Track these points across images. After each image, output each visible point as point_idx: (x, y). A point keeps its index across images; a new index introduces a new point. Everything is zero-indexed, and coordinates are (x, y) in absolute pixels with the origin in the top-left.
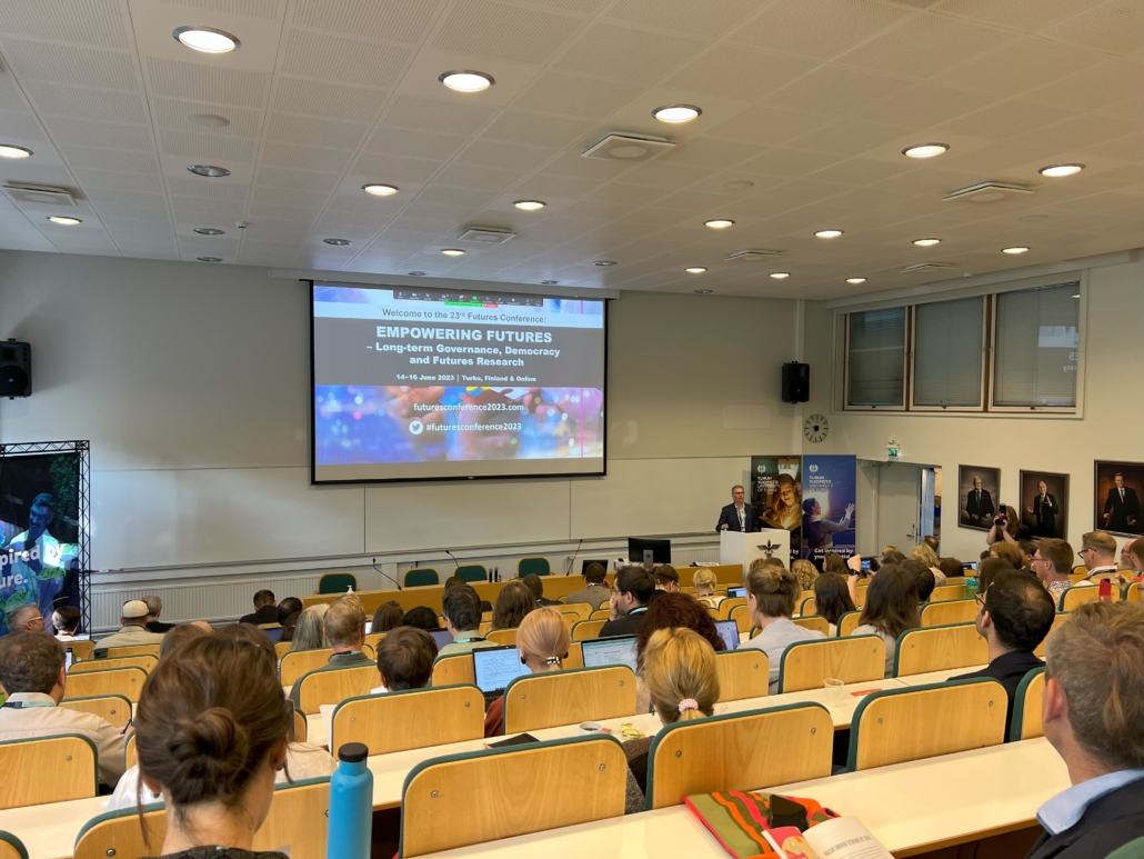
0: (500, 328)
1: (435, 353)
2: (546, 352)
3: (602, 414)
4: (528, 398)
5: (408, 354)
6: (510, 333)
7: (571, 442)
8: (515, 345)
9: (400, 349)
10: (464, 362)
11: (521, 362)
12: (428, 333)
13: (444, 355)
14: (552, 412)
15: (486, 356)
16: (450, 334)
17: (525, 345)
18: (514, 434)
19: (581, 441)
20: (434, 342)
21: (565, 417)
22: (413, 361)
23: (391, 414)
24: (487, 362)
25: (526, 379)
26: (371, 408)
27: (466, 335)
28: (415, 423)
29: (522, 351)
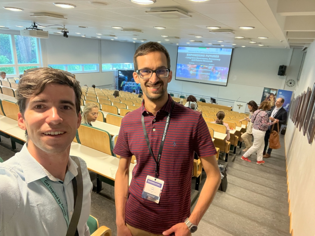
0: (209, 54)
1: (196, 59)
2: (217, 60)
3: (228, 73)
4: (212, 69)
5: (191, 59)
6: (210, 55)
7: (220, 78)
8: (211, 58)
9: (190, 58)
10: (201, 61)
11: (212, 61)
12: (195, 55)
13: (197, 59)
14: (217, 72)
15: (205, 60)
16: (199, 55)
17: (213, 58)
18: (208, 75)
19: (222, 78)
20: (196, 57)
21: (219, 73)
22: (192, 60)
23: (188, 69)
24: (205, 61)
25: (213, 65)
26: (185, 68)
27: (202, 56)
28: (191, 71)
29: (212, 59)
